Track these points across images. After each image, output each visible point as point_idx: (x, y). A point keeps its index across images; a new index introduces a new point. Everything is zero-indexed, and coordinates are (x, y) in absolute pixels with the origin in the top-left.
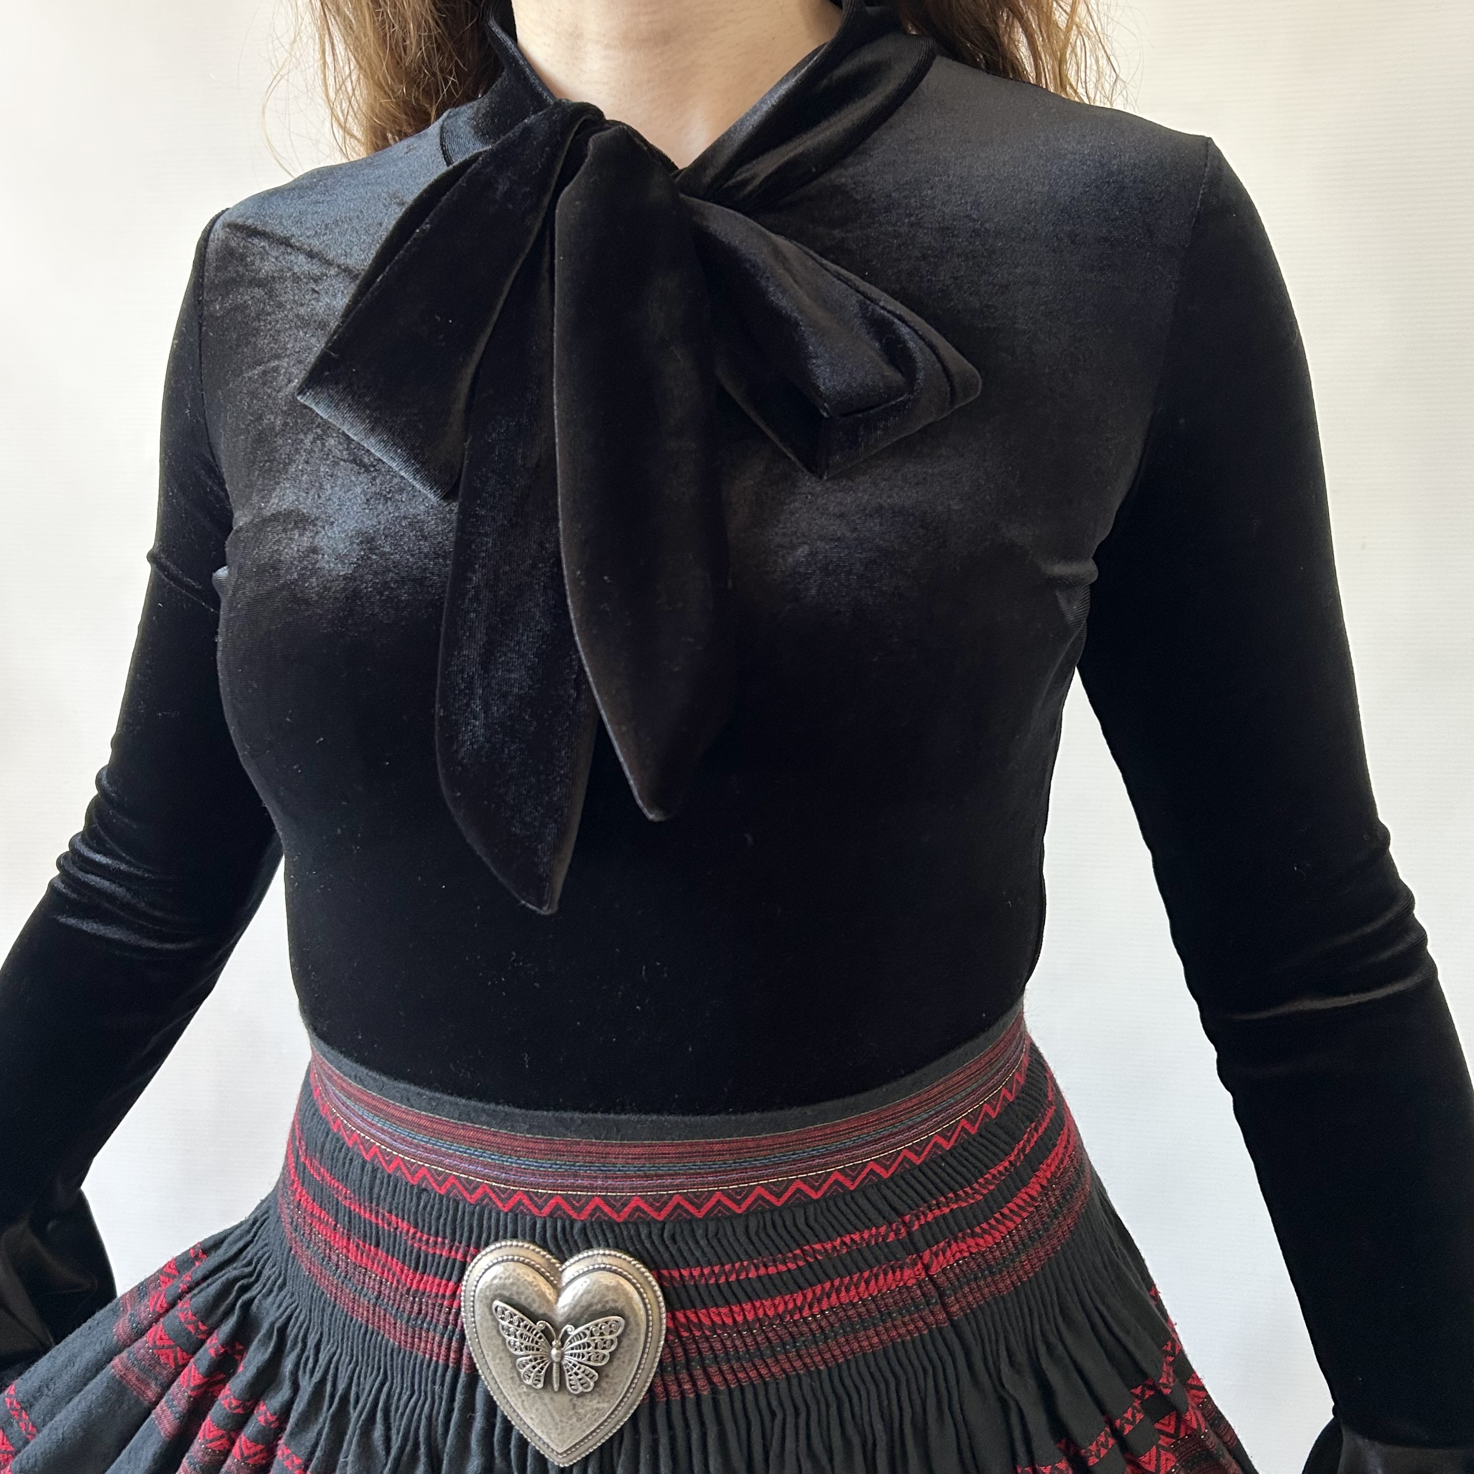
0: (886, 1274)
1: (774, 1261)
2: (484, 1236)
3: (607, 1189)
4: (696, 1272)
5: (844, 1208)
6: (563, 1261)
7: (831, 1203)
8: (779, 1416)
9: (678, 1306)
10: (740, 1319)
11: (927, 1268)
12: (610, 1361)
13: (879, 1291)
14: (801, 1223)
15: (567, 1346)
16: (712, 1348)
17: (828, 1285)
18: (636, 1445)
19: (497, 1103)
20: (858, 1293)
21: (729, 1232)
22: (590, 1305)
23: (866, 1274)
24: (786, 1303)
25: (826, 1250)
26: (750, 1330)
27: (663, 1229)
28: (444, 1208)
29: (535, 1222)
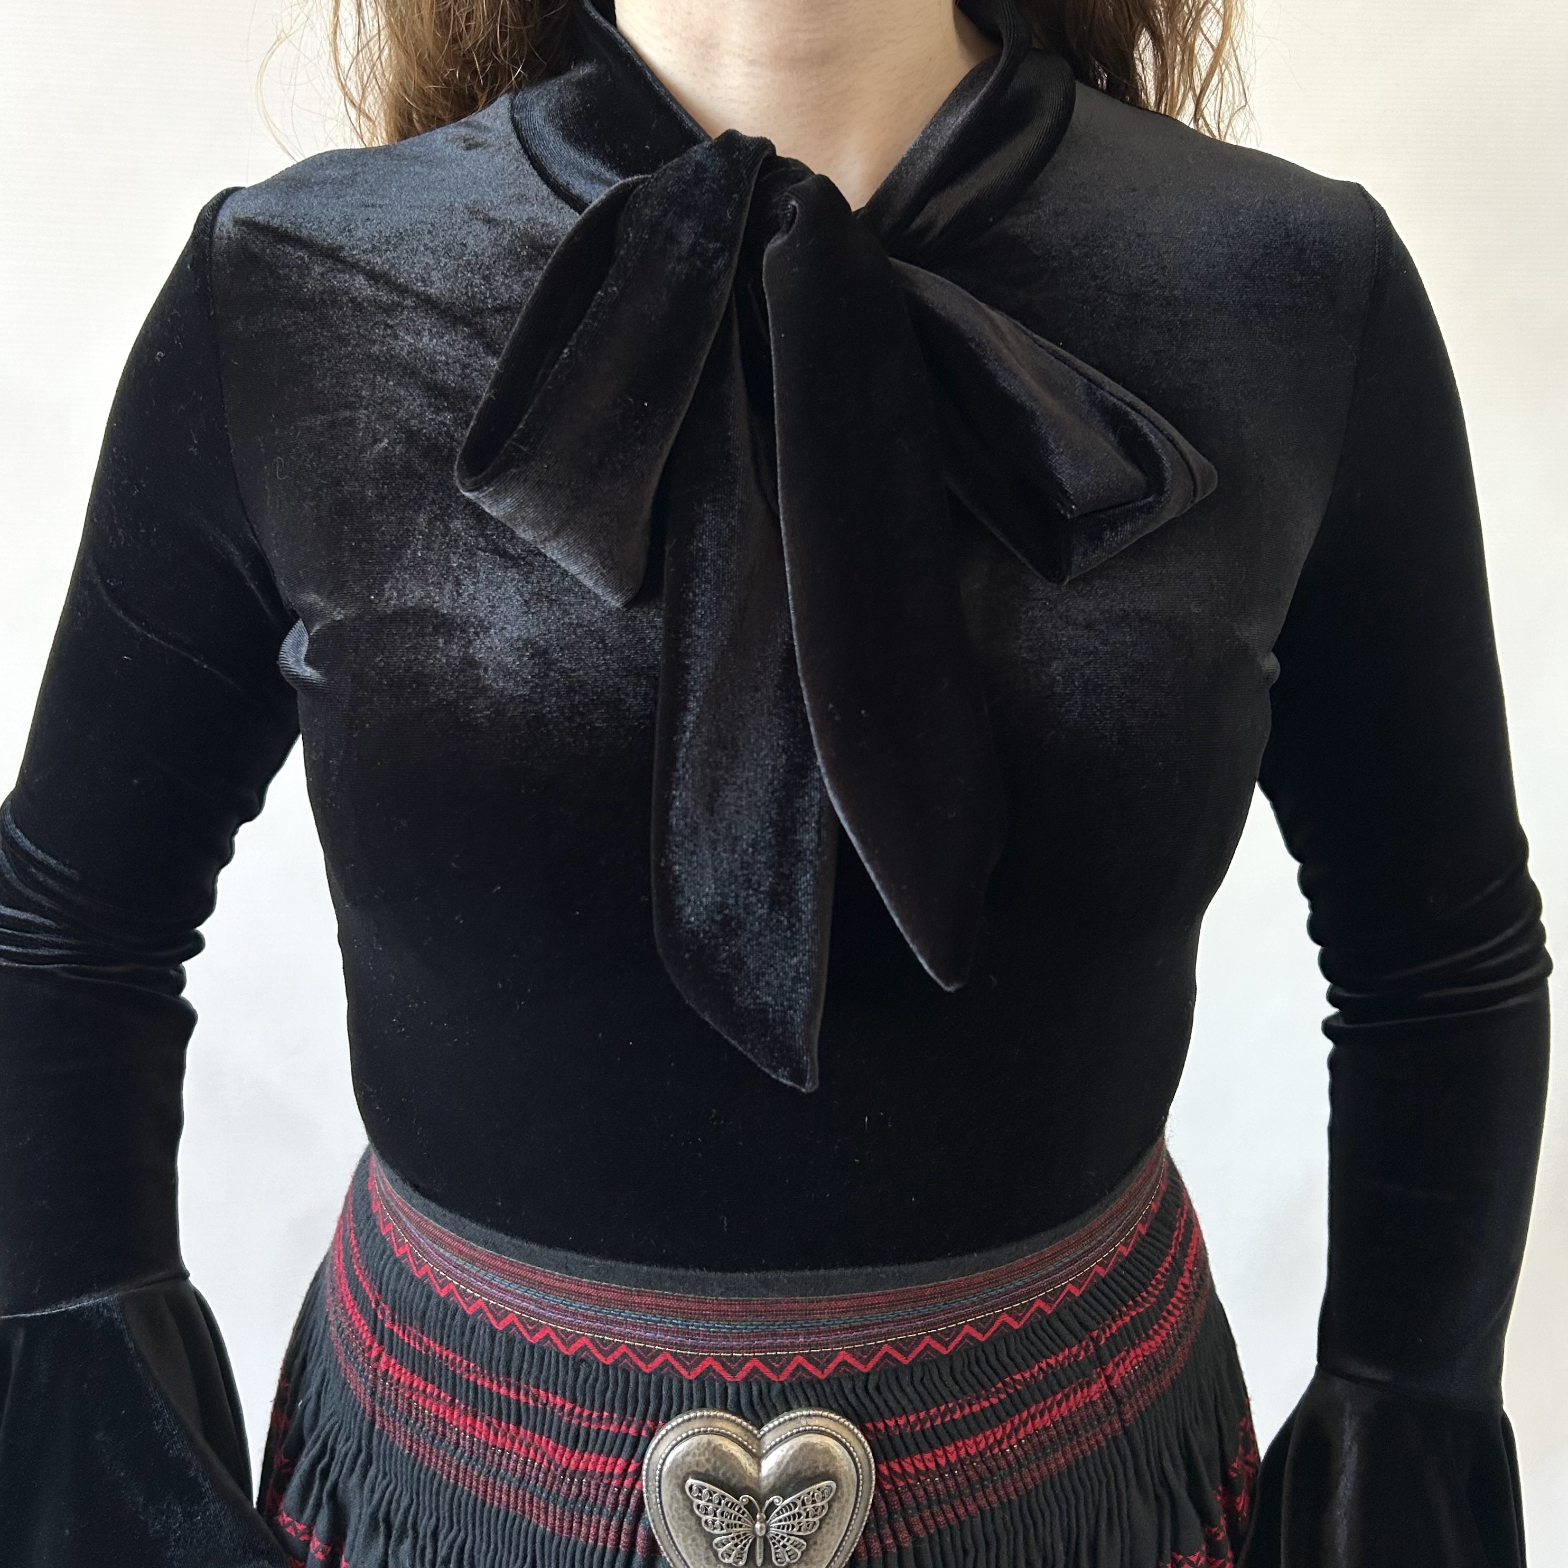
1: (978, 1398)
4: (901, 1422)
5: (1042, 1335)
6: (760, 1427)
7: (1031, 1331)
9: (881, 1458)
10: (942, 1462)
12: (820, 1528)
13: (1069, 1411)
14: (1003, 1356)
15: (774, 1518)
16: (914, 1497)
17: (1025, 1413)
20: (1051, 1417)
21: (935, 1376)
23: (1060, 1398)
24: (986, 1439)
25: (1025, 1379)
26: (952, 1472)
27: (867, 1381)
28: (611, 1380)
29: (726, 1388)
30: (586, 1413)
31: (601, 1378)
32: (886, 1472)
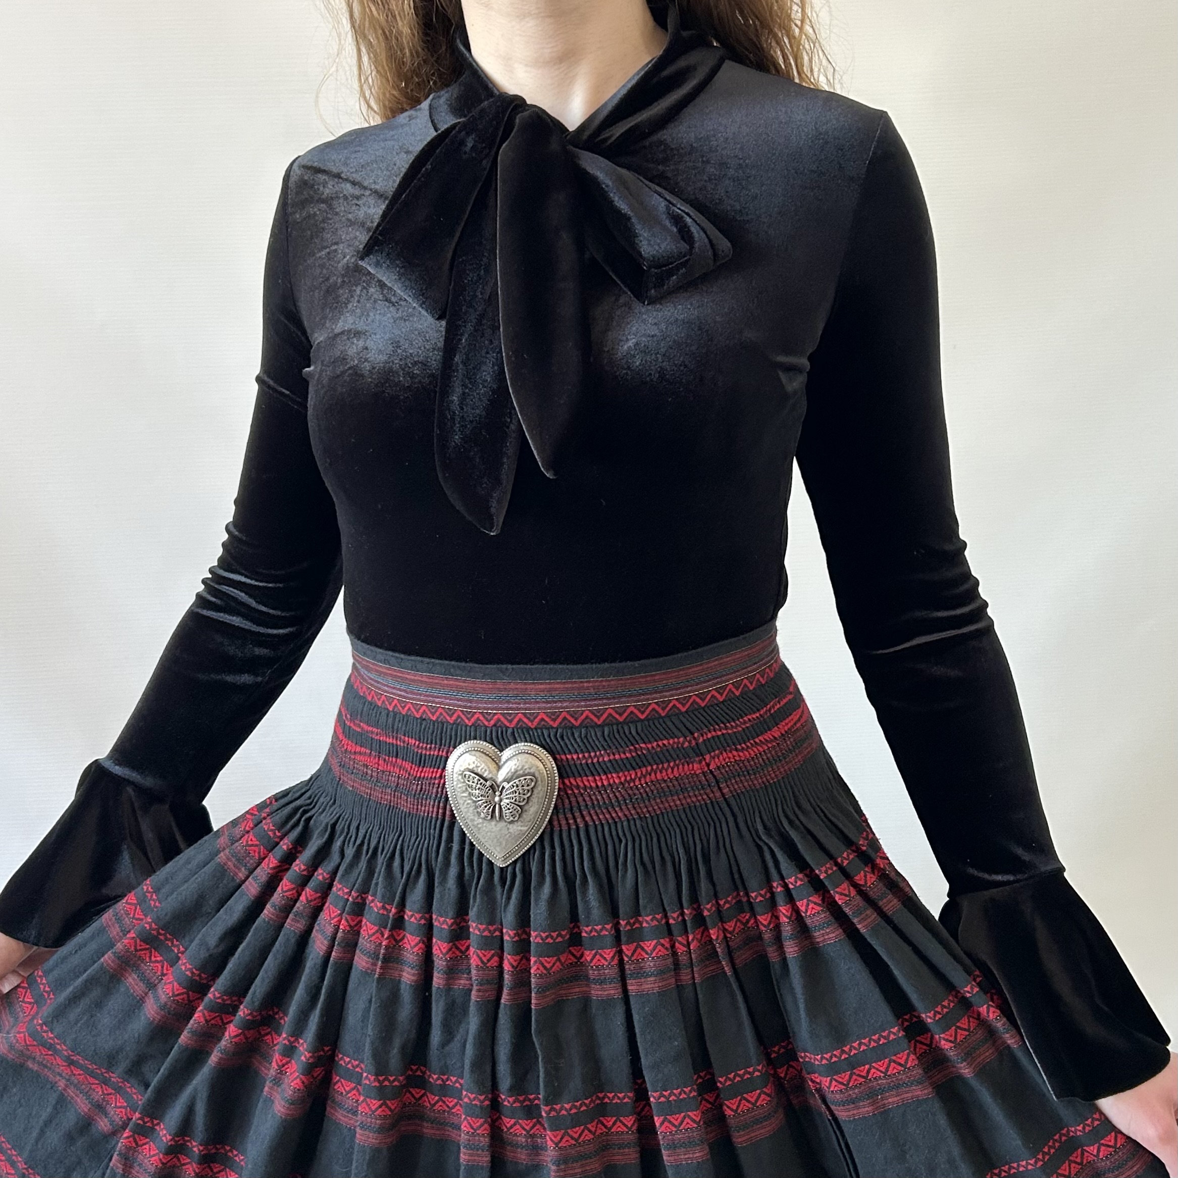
0: (683, 765)
1: (618, 752)
2: (458, 740)
3: (526, 709)
4: (575, 757)
5: (658, 726)
6: (501, 750)
7: (651, 722)
8: (624, 842)
9: (565, 775)
11: (708, 765)
12: (527, 802)
13: (680, 775)
14: (634, 732)
15: (504, 793)
17: (649, 768)
18: (543, 855)
19: (466, 662)
20: (667, 775)
21: (593, 734)
22: (516, 771)
23: (672, 764)
25: (648, 748)
26: (606, 791)
27: (556, 732)
29: (486, 731)
30: (425, 746)
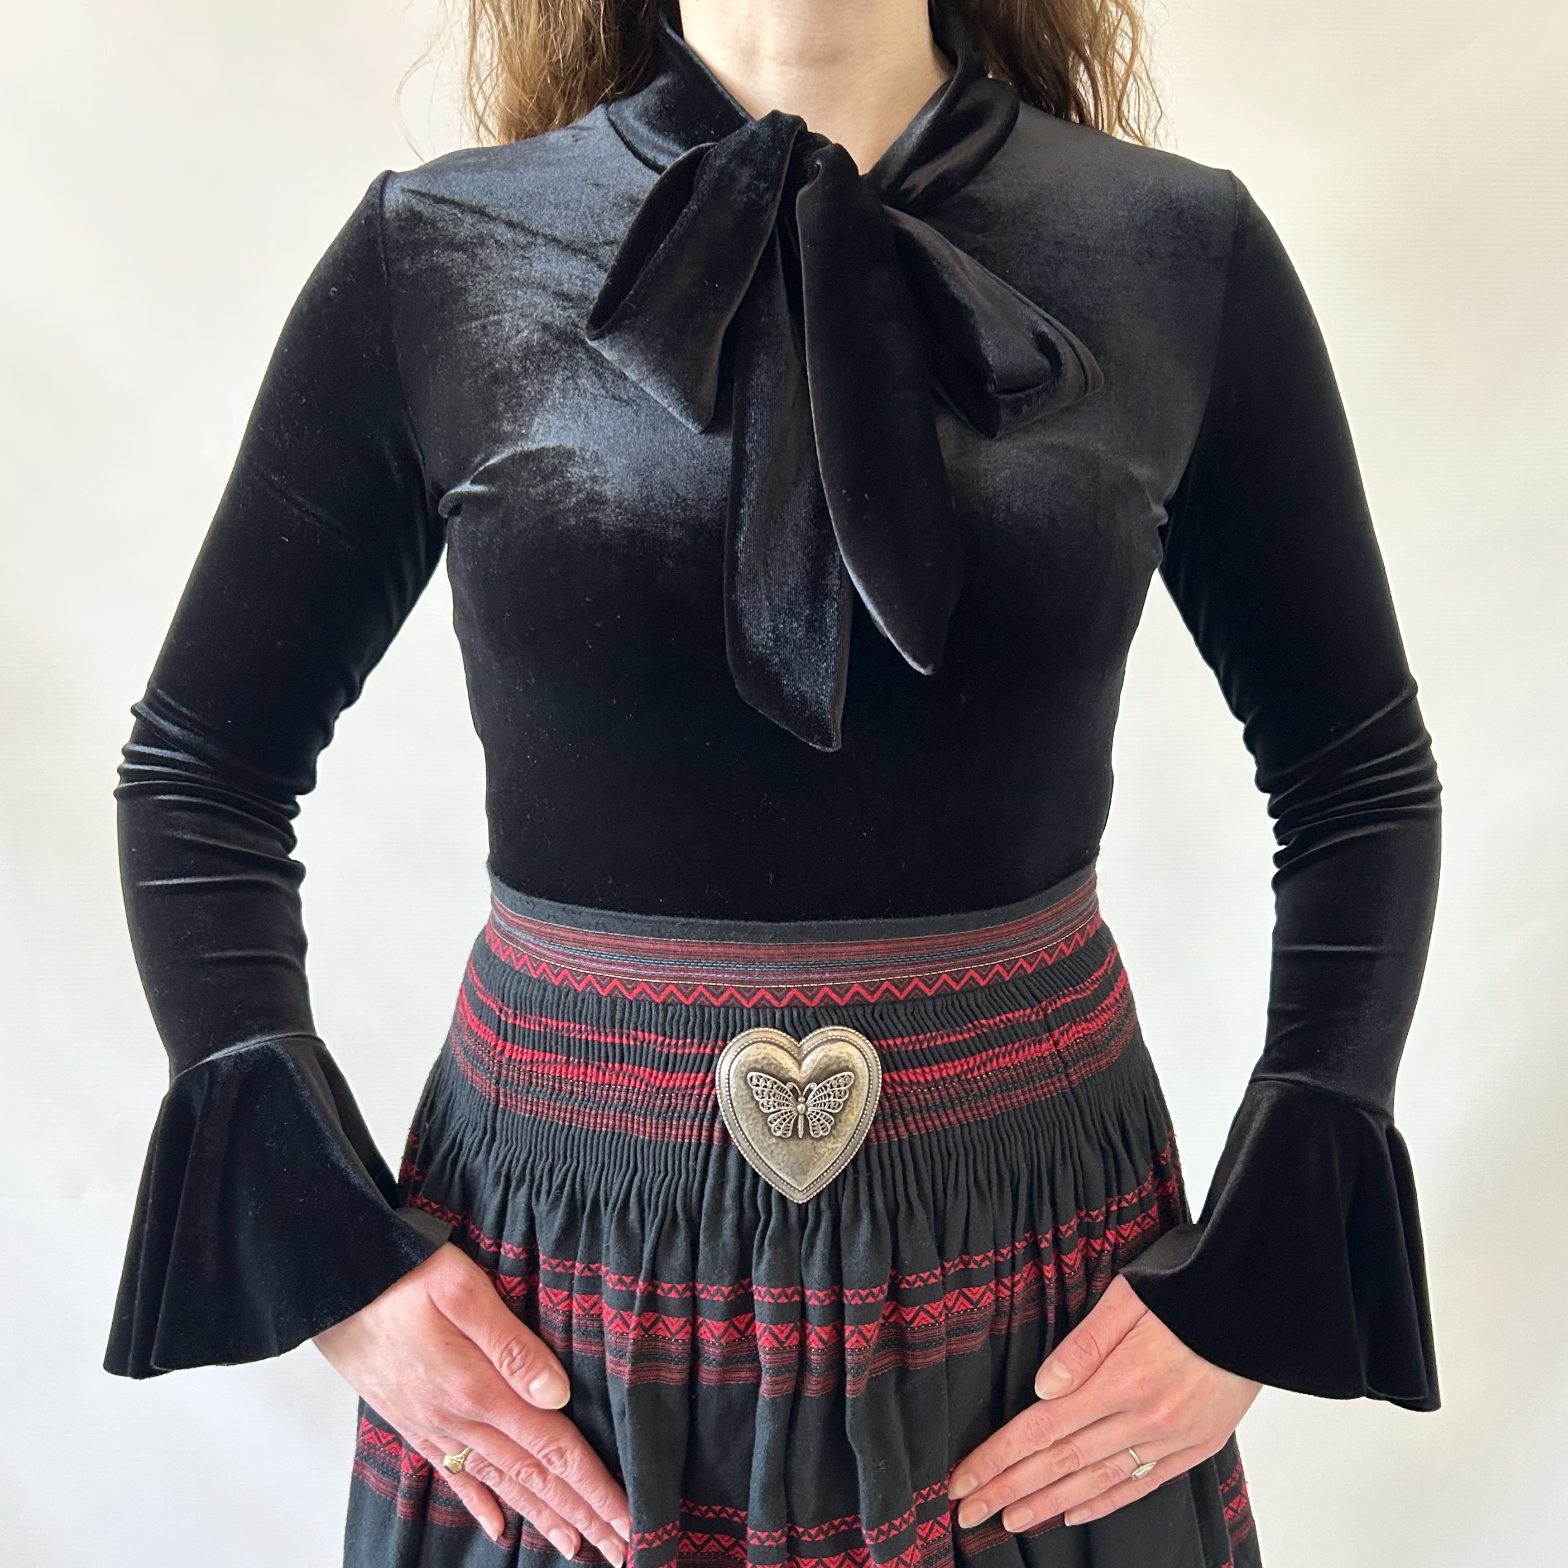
1: (954, 1032)
4: (899, 1042)
6: (799, 1040)
8: (954, 1156)
10: (929, 1078)
13: (1025, 1060)
14: (972, 1004)
15: (811, 1099)
16: (909, 1102)
17: (991, 1052)
23: (1017, 1045)
24: (962, 1066)
25: (990, 1025)
27: (873, 1008)
28: (691, 1014)
29: (774, 1013)
30: (674, 1041)
31: (684, 1014)
32: (889, 1080)
